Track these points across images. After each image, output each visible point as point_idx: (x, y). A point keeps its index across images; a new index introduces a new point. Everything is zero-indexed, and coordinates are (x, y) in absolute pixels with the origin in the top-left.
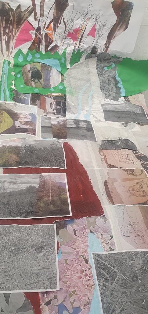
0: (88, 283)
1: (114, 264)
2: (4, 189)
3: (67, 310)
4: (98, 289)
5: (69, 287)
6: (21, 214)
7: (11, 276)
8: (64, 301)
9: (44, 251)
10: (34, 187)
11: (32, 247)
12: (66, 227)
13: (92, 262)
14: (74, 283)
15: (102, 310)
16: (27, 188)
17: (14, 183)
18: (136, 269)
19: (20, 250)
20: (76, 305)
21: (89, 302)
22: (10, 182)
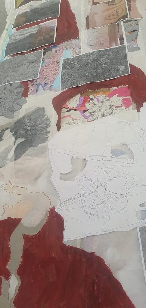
0: (55, 72)
1: (76, 61)
2: (16, 40)
3: (41, 85)
4: (61, 73)
5: (44, 75)
6: (24, 49)
7: (14, 77)
8: (41, 82)
9: (34, 64)
10: (34, 33)
11: (27, 63)
12: (51, 50)
13: (61, 63)
14: (47, 73)
15: (60, 82)
16: (29, 35)
17: (22, 35)
18: (89, 60)
19: (20, 65)
20: (47, 82)
21: (54, 79)
22: (20, 35)
